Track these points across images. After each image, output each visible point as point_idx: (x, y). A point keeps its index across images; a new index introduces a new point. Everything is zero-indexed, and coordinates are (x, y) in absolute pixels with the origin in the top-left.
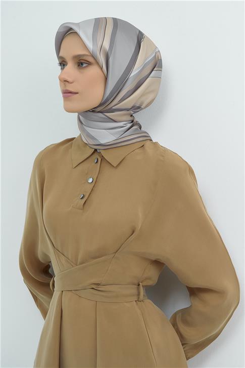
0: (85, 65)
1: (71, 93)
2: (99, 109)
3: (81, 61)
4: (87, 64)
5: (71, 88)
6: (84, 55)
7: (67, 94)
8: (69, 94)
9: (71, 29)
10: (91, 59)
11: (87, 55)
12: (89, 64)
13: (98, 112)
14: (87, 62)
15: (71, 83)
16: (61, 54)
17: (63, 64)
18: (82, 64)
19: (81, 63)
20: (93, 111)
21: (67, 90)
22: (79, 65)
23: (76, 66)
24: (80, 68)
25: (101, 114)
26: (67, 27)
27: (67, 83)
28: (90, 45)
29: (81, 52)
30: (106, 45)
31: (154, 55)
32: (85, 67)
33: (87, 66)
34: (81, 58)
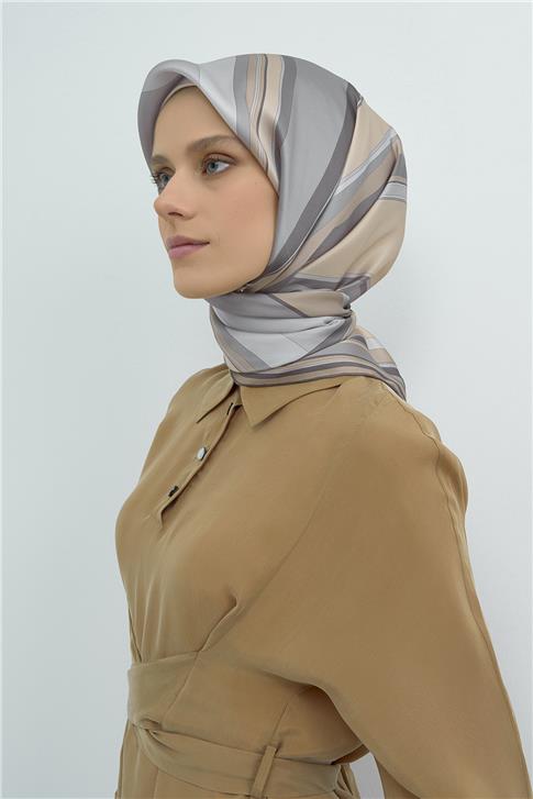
0: (222, 167)
1: (190, 243)
2: (260, 285)
3: (214, 156)
4: (225, 162)
5: (188, 231)
6: (216, 138)
7: (181, 248)
8: (189, 248)
9: (181, 78)
10: (234, 149)
11: (225, 138)
12: (233, 161)
13: (260, 292)
14: (226, 158)
15: (190, 218)
16: (157, 151)
17: (162, 174)
18: (214, 166)
19: (210, 161)
20: (247, 290)
21: (179, 238)
22: (205, 172)
23: (198, 174)
24: (207, 179)
25: (266, 296)
26: (167, 73)
27: (177, 220)
28: (229, 110)
29: (205, 130)
30: (272, 109)
31: (388, 143)
32: (222, 172)
33: (227, 169)
34: (209, 149)
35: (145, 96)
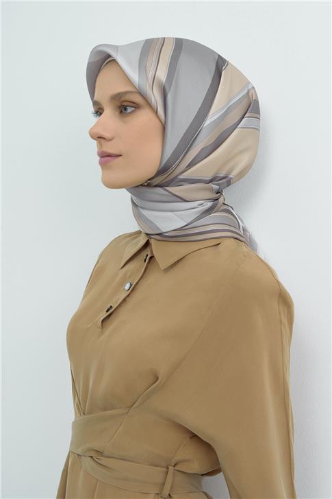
0: (129, 110)
1: (110, 156)
2: (157, 181)
3: (125, 104)
4: (132, 107)
5: (110, 148)
6: (126, 93)
7: (105, 158)
8: (110, 158)
9: (109, 56)
10: (137, 99)
11: (131, 92)
12: (137, 106)
13: (156, 186)
14: (133, 105)
15: (110, 140)
16: (95, 98)
17: (99, 111)
18: (126, 109)
19: (124, 106)
20: (148, 184)
21: (105, 153)
22: (121, 112)
23: (117, 113)
24: (122, 117)
25: (160, 189)
26: (101, 52)
27: (102, 141)
28: (134, 76)
29: (121, 88)
32: (130, 113)
33: (133, 111)
34: (123, 99)
35: (89, 64)
